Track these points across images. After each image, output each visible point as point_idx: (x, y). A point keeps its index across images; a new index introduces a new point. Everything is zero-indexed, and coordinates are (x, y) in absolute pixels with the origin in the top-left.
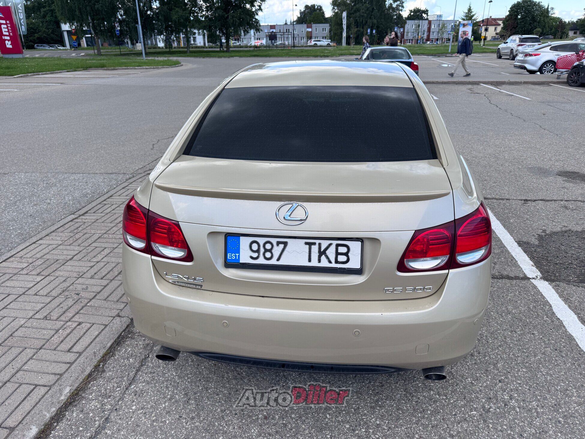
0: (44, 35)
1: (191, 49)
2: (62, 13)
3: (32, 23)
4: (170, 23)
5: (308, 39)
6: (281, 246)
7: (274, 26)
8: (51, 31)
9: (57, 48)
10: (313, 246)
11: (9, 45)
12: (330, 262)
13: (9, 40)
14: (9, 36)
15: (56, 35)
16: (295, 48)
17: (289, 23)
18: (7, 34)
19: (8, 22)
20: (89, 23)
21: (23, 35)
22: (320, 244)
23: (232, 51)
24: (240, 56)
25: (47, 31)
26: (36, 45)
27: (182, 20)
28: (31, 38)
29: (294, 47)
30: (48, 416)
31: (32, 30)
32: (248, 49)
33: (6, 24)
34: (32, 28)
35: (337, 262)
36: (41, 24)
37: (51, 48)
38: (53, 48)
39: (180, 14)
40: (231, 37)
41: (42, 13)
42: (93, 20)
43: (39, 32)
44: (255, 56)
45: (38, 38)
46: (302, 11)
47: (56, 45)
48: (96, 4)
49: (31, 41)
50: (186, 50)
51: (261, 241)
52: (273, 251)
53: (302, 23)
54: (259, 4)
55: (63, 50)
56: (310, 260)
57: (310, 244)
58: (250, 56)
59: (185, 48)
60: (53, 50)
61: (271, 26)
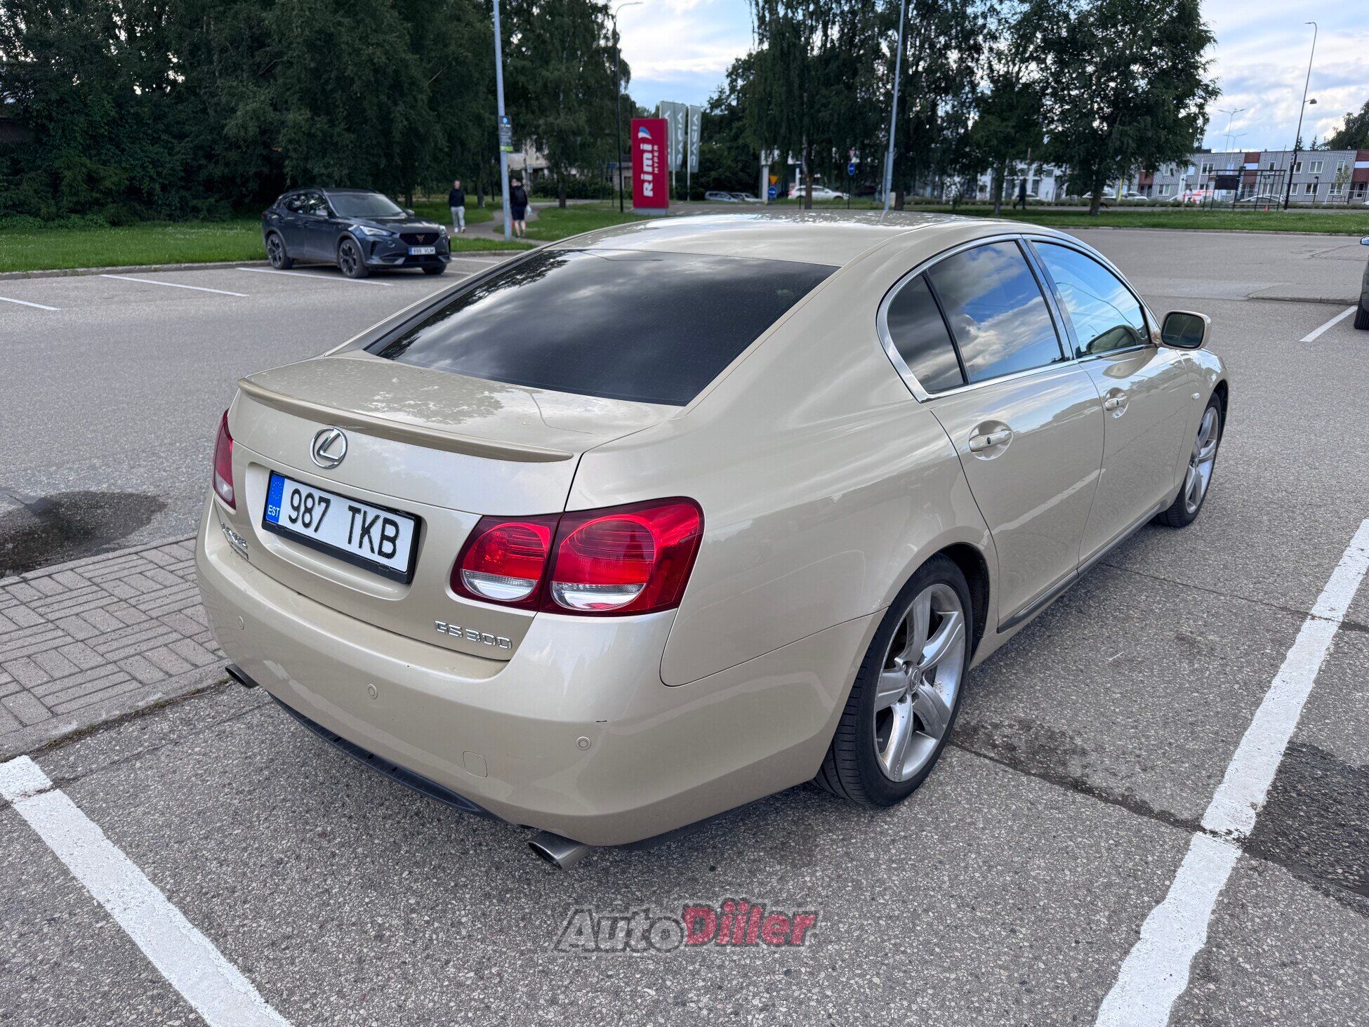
0: (728, 174)
1: (1003, 208)
2: (755, 131)
3: (711, 151)
4: (967, 149)
5: (1353, 188)
6: (323, 505)
7: (1258, 154)
8: (740, 165)
9: (743, 200)
10: (357, 515)
11: (648, 191)
12: (372, 550)
13: (649, 182)
14: (652, 173)
15: (748, 174)
16: (1288, 210)
17: (1306, 146)
18: (650, 169)
19: (656, 148)
20: (801, 150)
21: (692, 174)
22: (365, 512)
23: (1103, 213)
24: (1118, 226)
25: (734, 165)
26: (708, 193)
27: (995, 142)
28: (703, 180)
29: (1286, 207)
30: (104, 717)
31: (708, 164)
32: (1157, 209)
33: (652, 152)
34: (710, 161)
35: (381, 553)
36: (726, 153)
37: (733, 200)
38: (736, 200)
39: (992, 128)
40: (1108, 182)
41: (734, 131)
42: (810, 143)
43: (719, 167)
44: (1154, 226)
45: (715, 179)
46: (1356, 115)
47: (743, 194)
48: (823, 109)
49: (702, 185)
50: (992, 207)
51: (305, 491)
52: (313, 513)
53: (1343, 148)
54: (1200, 101)
55: (754, 203)
56: (350, 542)
57: (355, 511)
58: (1141, 227)
59: (990, 204)
60: (734, 203)
61: (1247, 154)
